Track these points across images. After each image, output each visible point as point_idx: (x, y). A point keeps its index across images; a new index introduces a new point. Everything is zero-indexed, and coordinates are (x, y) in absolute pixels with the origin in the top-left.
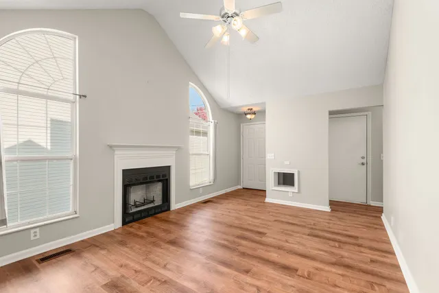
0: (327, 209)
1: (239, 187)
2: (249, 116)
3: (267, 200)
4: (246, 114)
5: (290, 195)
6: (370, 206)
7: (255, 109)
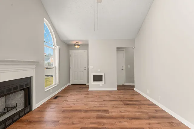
0: (116, 89)
1: (69, 84)
2: (77, 46)
3: (90, 89)
4: (75, 45)
5: (101, 85)
6: (125, 85)
7: (80, 43)
